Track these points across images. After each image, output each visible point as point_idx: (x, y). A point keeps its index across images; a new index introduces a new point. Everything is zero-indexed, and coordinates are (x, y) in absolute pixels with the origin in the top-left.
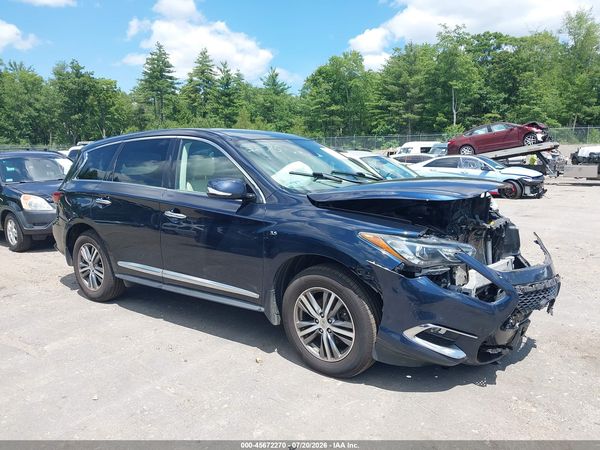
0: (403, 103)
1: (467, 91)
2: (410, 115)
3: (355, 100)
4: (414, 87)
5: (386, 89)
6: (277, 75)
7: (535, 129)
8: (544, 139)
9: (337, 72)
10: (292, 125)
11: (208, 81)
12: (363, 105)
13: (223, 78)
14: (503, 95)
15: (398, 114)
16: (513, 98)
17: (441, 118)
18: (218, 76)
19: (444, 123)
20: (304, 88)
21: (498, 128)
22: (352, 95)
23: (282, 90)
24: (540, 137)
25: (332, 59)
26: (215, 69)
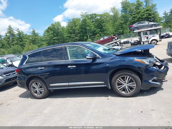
0: (74, 35)
1: (91, 30)
2: (77, 38)
3: (60, 35)
4: (77, 30)
5: (69, 31)
6: (35, 31)
7: (115, 37)
8: (117, 39)
9: (54, 28)
10: (42, 44)
11: (13, 35)
12: (63, 36)
13: (18, 33)
14: (100, 30)
15: (73, 38)
16: (102, 30)
17: (85, 38)
18: (16, 33)
19: (86, 39)
20: (44, 33)
21: (106, 38)
22: (59, 34)
23: (37, 35)
24: (116, 38)
25: (52, 24)
26: (14, 31)
